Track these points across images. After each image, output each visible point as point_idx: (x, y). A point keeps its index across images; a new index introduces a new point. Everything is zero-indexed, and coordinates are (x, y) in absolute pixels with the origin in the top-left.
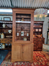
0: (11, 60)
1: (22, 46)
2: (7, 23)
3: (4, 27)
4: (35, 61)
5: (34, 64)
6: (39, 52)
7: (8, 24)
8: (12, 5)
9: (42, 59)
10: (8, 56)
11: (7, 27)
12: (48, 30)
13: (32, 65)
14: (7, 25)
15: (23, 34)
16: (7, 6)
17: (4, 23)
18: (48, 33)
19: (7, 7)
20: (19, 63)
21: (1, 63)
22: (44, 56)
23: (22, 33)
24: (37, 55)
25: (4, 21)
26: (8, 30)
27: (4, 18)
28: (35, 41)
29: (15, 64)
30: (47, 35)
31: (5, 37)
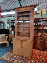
4: (35, 59)
5: (31, 62)
9: (44, 59)
24: (40, 54)
28: (41, 39)
29: (15, 56)
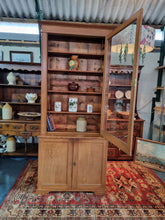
0: (36, 187)
1: (70, 144)
2: (20, 71)
3: (11, 83)
4: (112, 190)
5: (108, 200)
6: (125, 164)
7: (26, 72)
8: (37, 10)
9: (133, 184)
10: (27, 176)
11: (21, 84)
12: (155, 96)
13: (103, 201)
14: (23, 76)
15: (76, 105)
16: (20, 13)
17: (13, 71)
18: (154, 106)
19: (22, 18)
20: (61, 197)
21: (6, 195)
22: (141, 175)
23: (72, 104)
24: (117, 172)
25: (11, 63)
26: (25, 93)
27: (11, 52)
29: (50, 199)
30: (153, 110)
31: (15, 117)
